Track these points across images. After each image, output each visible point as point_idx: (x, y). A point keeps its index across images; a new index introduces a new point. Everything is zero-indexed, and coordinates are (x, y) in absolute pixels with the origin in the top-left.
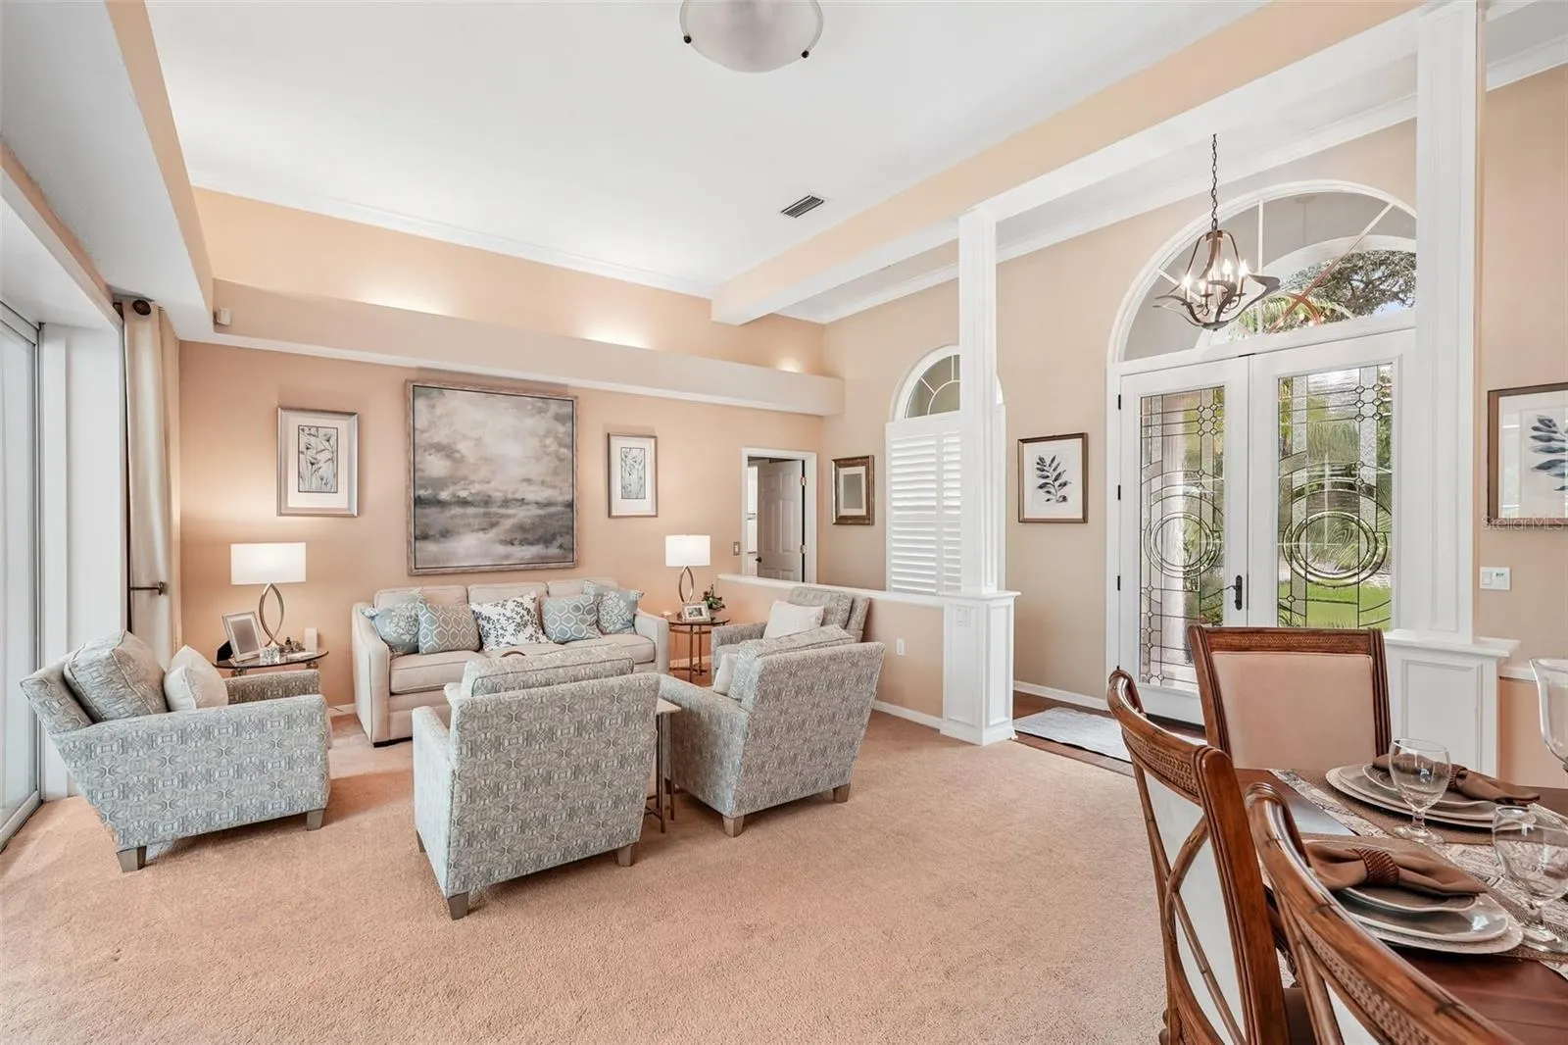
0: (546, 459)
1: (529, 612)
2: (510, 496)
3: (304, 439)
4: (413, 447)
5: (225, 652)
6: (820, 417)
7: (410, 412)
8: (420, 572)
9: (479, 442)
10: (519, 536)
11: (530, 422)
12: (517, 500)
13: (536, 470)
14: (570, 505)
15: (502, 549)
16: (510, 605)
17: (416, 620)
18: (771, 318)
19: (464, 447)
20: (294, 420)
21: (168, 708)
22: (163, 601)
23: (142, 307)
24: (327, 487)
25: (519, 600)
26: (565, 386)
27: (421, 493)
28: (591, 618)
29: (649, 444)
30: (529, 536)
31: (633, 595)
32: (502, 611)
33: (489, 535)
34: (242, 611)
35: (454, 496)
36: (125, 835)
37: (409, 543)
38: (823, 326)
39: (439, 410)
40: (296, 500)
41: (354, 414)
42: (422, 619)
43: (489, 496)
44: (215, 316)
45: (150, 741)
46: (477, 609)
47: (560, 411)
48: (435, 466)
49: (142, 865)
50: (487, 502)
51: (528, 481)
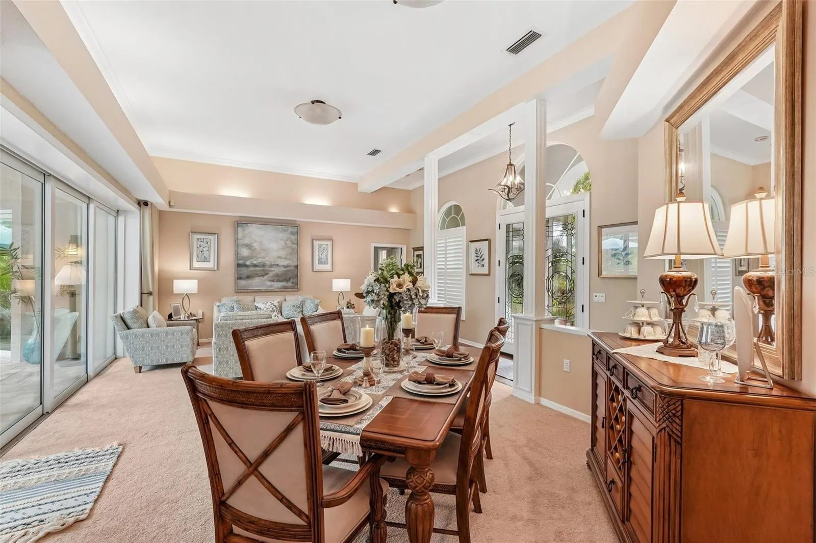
0: (287, 249)
1: (276, 306)
2: (273, 263)
3: (199, 243)
4: (237, 246)
5: (170, 316)
6: (409, 230)
7: (236, 233)
8: (239, 291)
9: (261, 243)
10: (276, 278)
11: (281, 235)
12: (275, 265)
13: (282, 253)
14: (297, 267)
15: (269, 283)
16: (269, 304)
17: (233, 308)
18: (384, 189)
19: (255, 245)
20: (196, 237)
21: (148, 327)
22: (151, 298)
23: (146, 204)
24: (206, 260)
25: (273, 302)
26: (296, 221)
27: (240, 262)
28: (299, 310)
29: (329, 243)
30: (280, 279)
31: (317, 301)
32: (265, 306)
33: (264, 278)
34: (177, 303)
35: (251, 263)
36: (136, 362)
37: (235, 281)
38: (410, 191)
39: (246, 232)
40: (196, 265)
41: (215, 234)
42: (235, 307)
43: (265, 263)
44: (169, 203)
45: (143, 336)
46: (257, 305)
47: (293, 230)
48: (245, 252)
49: (140, 372)
50: (264, 266)
51: (280, 257)
